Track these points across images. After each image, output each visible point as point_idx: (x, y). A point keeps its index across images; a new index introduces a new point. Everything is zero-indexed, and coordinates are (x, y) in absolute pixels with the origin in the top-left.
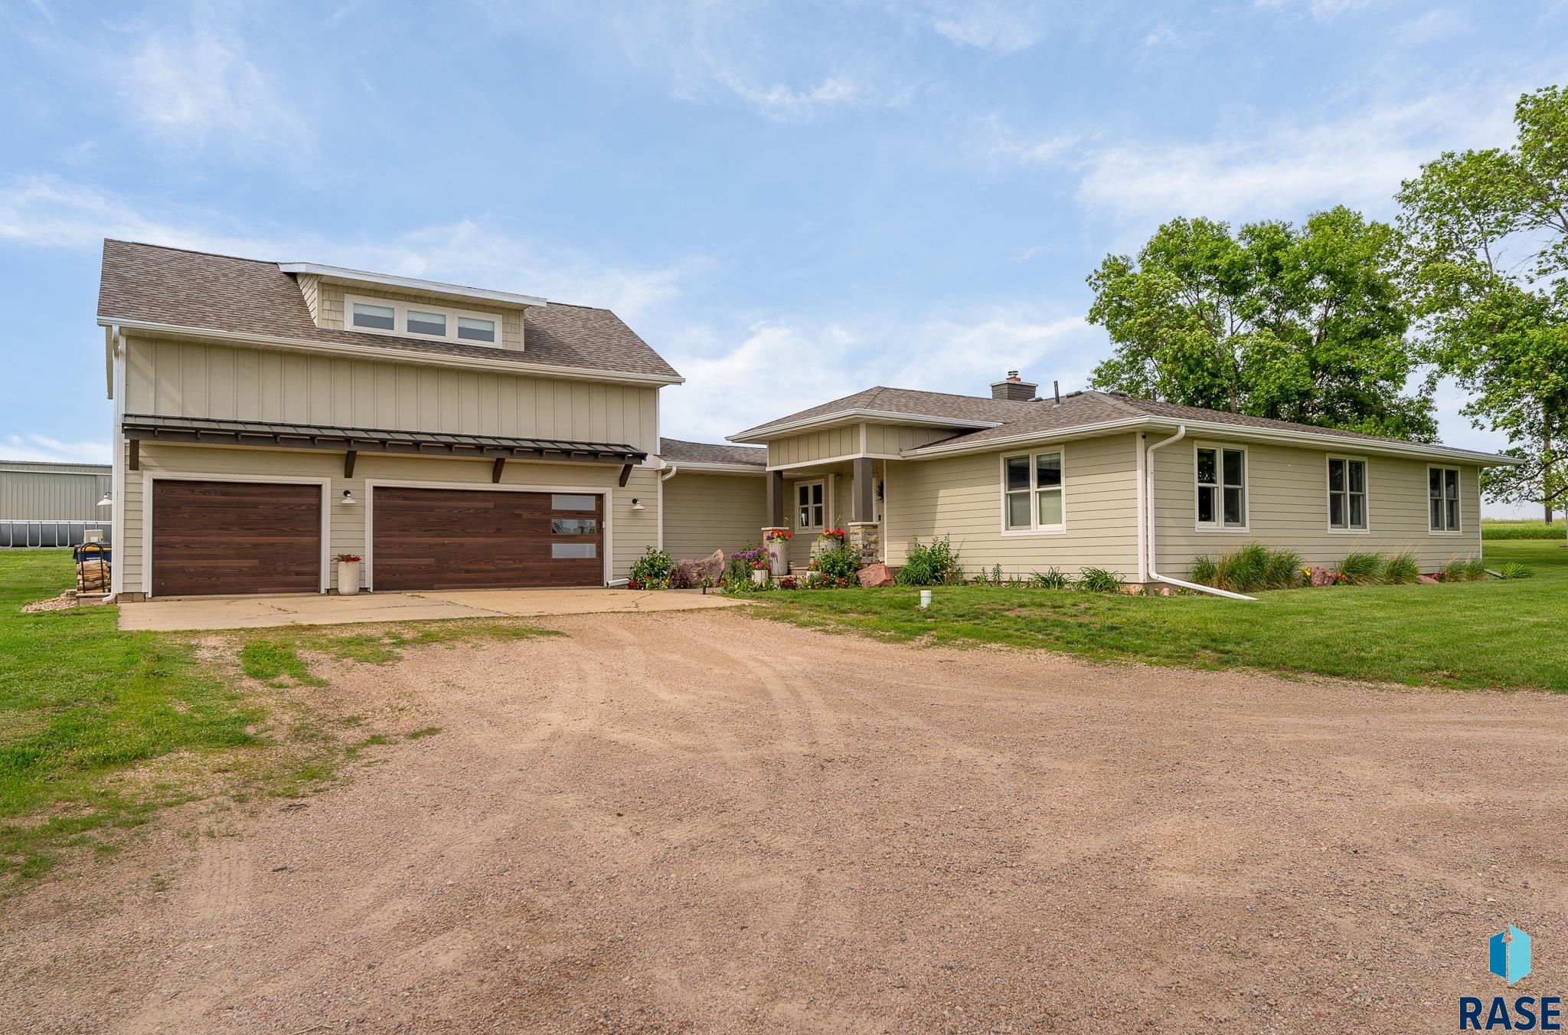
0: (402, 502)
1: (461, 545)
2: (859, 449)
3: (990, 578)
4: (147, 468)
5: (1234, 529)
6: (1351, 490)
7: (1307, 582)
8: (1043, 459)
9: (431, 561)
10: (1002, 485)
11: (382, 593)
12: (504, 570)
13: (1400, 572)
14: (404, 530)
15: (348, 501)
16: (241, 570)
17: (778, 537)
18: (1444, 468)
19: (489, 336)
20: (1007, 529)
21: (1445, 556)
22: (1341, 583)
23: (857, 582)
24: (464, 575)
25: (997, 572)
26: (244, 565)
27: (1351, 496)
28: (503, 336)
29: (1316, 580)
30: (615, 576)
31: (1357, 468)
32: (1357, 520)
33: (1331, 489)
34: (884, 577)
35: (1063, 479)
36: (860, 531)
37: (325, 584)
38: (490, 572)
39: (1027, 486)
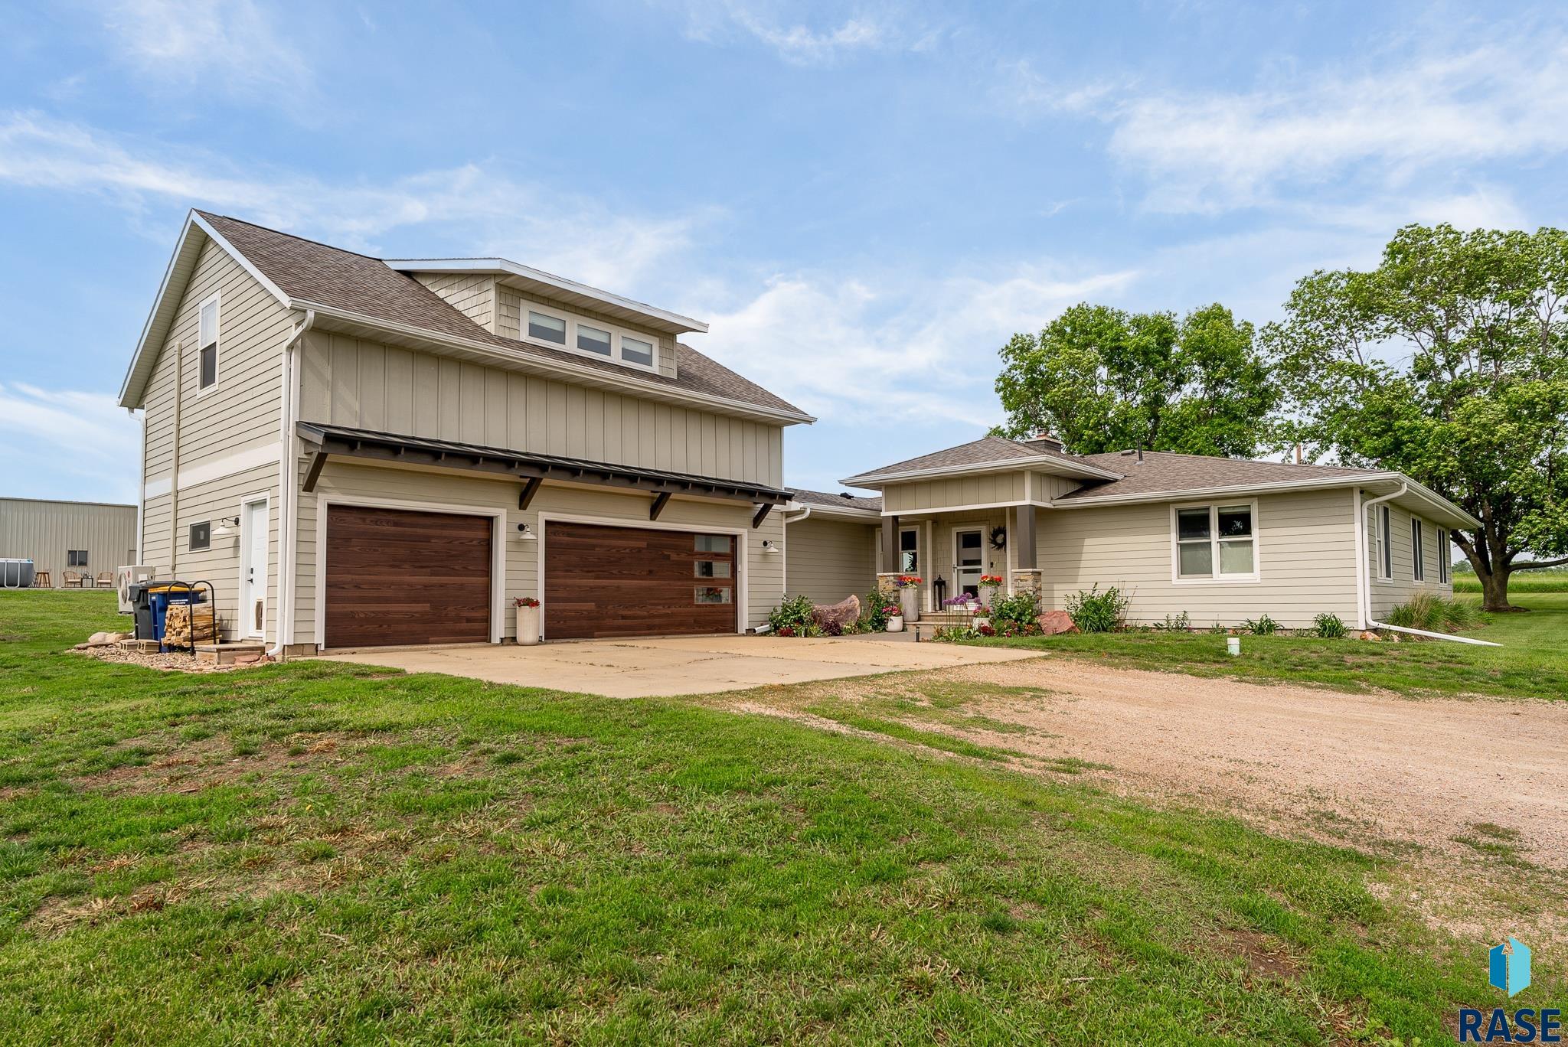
0: (567, 539)
1: (619, 588)
2: (1024, 497)
3: (1177, 624)
5: (1388, 579)
8: (1224, 511)
9: (591, 606)
10: (1172, 534)
11: (553, 643)
12: (654, 616)
14: (567, 571)
15: (525, 536)
16: (413, 616)
17: (912, 582)
18: (1441, 529)
19: (647, 360)
20: (1178, 577)
23: (1038, 630)
24: (621, 622)
25: (1182, 620)
26: (416, 610)
27: (1419, 551)
28: (659, 360)
33: (1412, 545)
34: (1071, 624)
35: (1254, 530)
36: (1029, 578)
37: (496, 633)
38: (644, 618)
39: (1209, 536)
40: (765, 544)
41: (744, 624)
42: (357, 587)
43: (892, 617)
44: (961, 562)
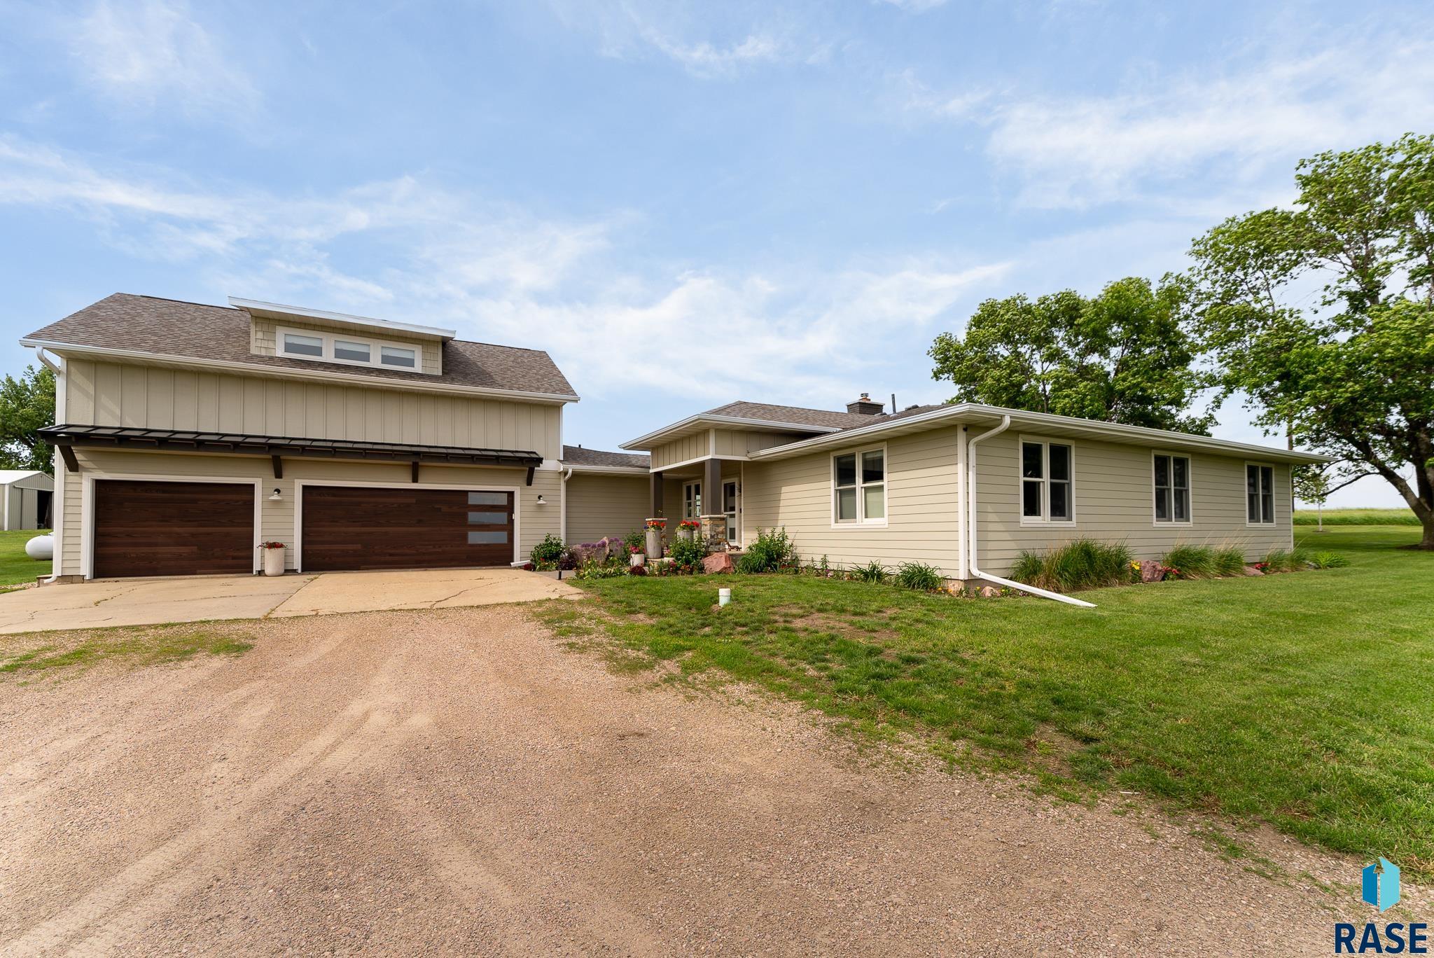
1: (386, 533)
2: (710, 452)
3: (819, 566)
4: (86, 470)
5: (1061, 523)
6: (1175, 486)
7: (1137, 578)
8: (868, 457)
9: (359, 546)
10: (832, 481)
11: (311, 574)
12: (424, 554)
13: (1229, 565)
14: (334, 521)
15: (281, 497)
16: (181, 555)
17: (653, 526)
18: (1260, 465)
19: (410, 363)
20: (836, 522)
21: (1265, 546)
22: (1171, 576)
23: (702, 569)
24: (388, 558)
25: (824, 561)
26: (183, 551)
27: (1175, 490)
28: (421, 361)
29: (1146, 575)
30: (521, 559)
31: (1181, 464)
32: (1182, 514)
33: (1156, 484)
34: (724, 565)
35: (885, 475)
36: (707, 522)
37: (257, 567)
38: (413, 555)
39: (854, 482)
40: (540, 497)
41: (517, 559)
42: (129, 535)
43: (633, 555)
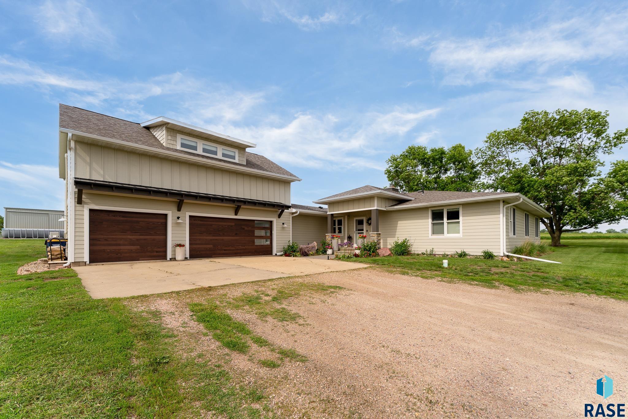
0: (200, 222)
1: (223, 240)
2: (375, 206)
3: (429, 253)
4: (86, 203)
5: (514, 236)
6: (528, 223)
8: (449, 210)
9: (211, 246)
10: (430, 219)
11: (193, 260)
12: (238, 250)
14: (200, 234)
15: (180, 221)
16: (132, 251)
17: (336, 237)
18: (537, 217)
19: (233, 157)
20: (432, 235)
23: (378, 255)
24: (224, 252)
25: (432, 251)
26: (133, 248)
27: (527, 226)
28: (238, 158)
30: (277, 251)
33: (525, 223)
34: (389, 253)
35: (461, 218)
36: (375, 236)
37: (169, 256)
38: (233, 250)
39: (443, 220)
40: (283, 224)
41: (274, 252)
42: (106, 240)
43: (328, 250)
44: (357, 230)
